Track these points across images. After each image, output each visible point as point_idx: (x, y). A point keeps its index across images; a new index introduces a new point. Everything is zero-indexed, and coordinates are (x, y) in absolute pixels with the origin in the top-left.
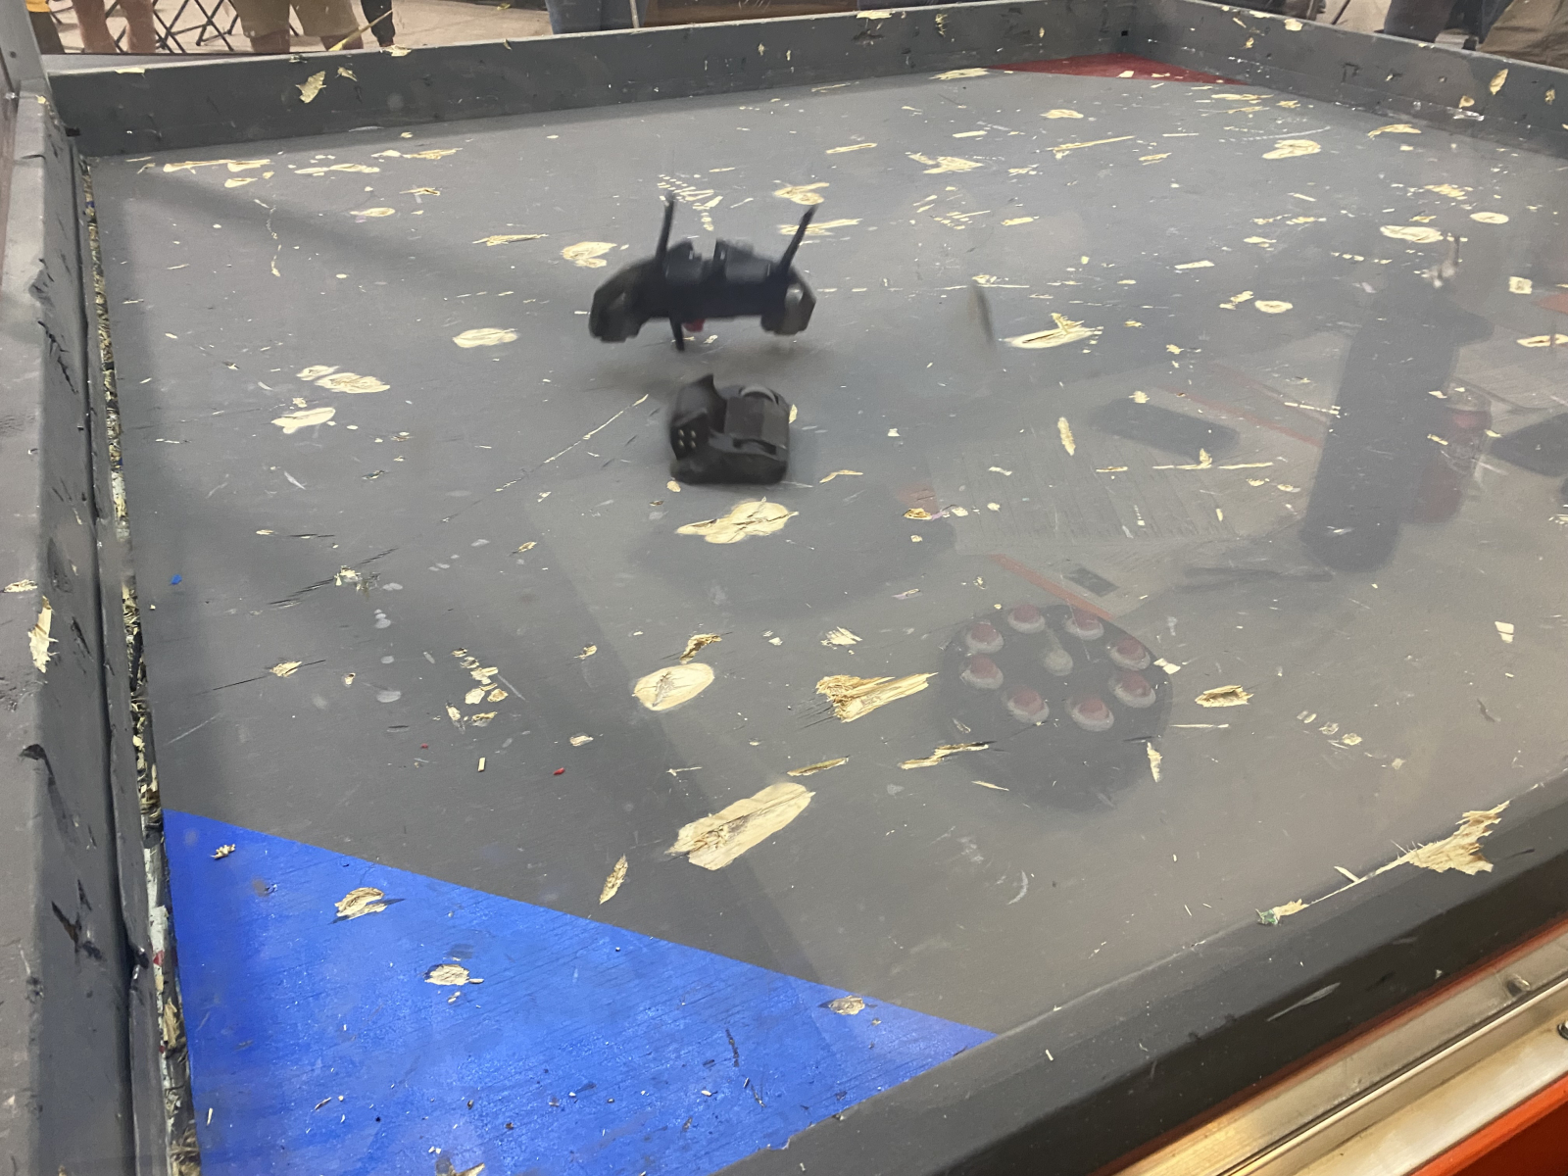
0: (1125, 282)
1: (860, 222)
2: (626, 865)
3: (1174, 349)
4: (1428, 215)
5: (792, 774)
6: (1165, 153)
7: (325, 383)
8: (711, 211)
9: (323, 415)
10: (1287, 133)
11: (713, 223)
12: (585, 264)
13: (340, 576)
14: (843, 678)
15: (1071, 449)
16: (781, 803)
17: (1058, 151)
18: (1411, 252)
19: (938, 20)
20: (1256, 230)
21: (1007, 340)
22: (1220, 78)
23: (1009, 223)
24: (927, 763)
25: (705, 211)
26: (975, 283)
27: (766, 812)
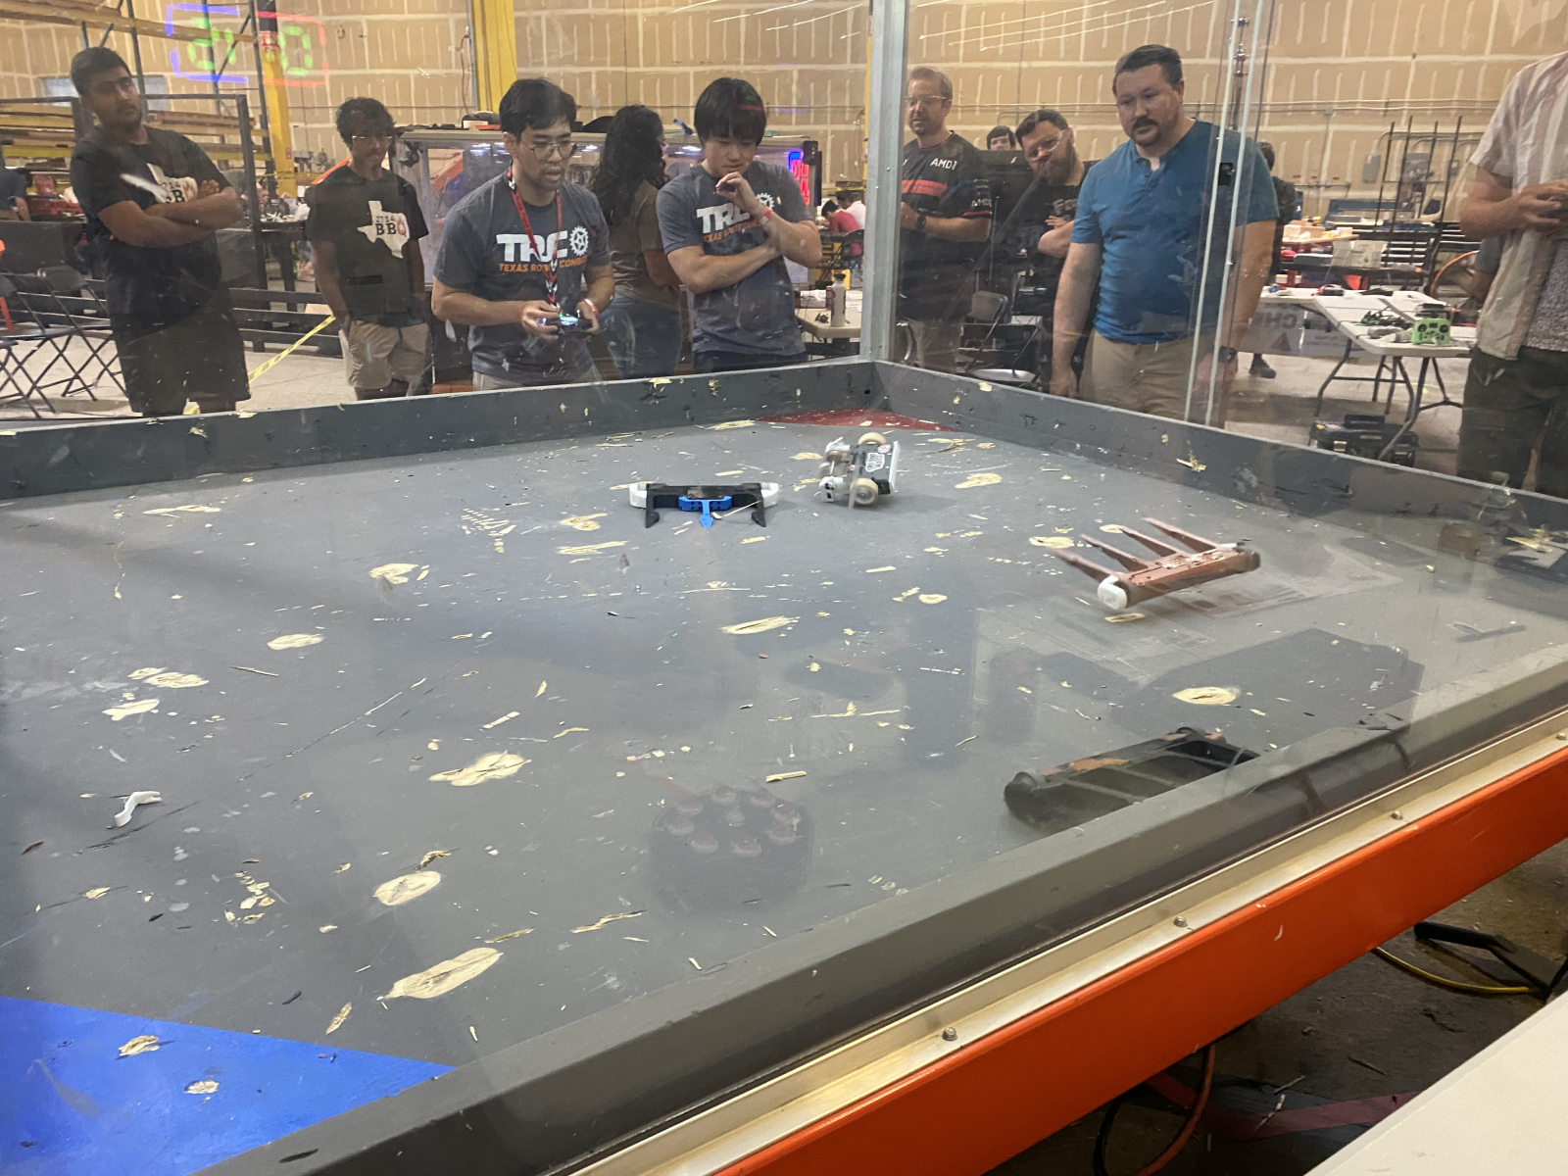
0: (825, 583)
1: (627, 544)
2: (351, 1008)
3: (849, 632)
4: (1068, 528)
5: (487, 942)
7: (153, 681)
8: (502, 538)
9: (148, 705)
10: (981, 467)
11: (504, 546)
12: (390, 581)
16: (475, 962)
17: (798, 483)
18: (1046, 555)
19: (711, 384)
20: (934, 542)
21: (724, 628)
22: (938, 426)
23: (746, 541)
24: (593, 928)
25: (499, 537)
26: (709, 587)
27: (462, 969)
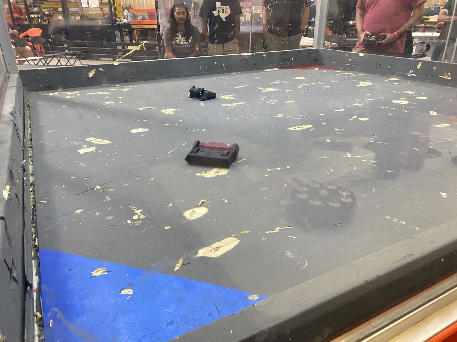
0: (321, 115)
1: (245, 103)
2: (182, 260)
3: (337, 130)
4: (404, 98)
5: (232, 235)
6: (329, 86)
7: (93, 142)
9: (92, 149)
10: (362, 81)
11: (204, 104)
12: (168, 114)
13: (96, 188)
16: (229, 243)
17: (299, 86)
18: (400, 106)
19: (264, 56)
20: (356, 102)
21: (288, 128)
22: (342, 69)
23: (287, 102)
24: (274, 232)
26: (278, 116)
27: (225, 245)
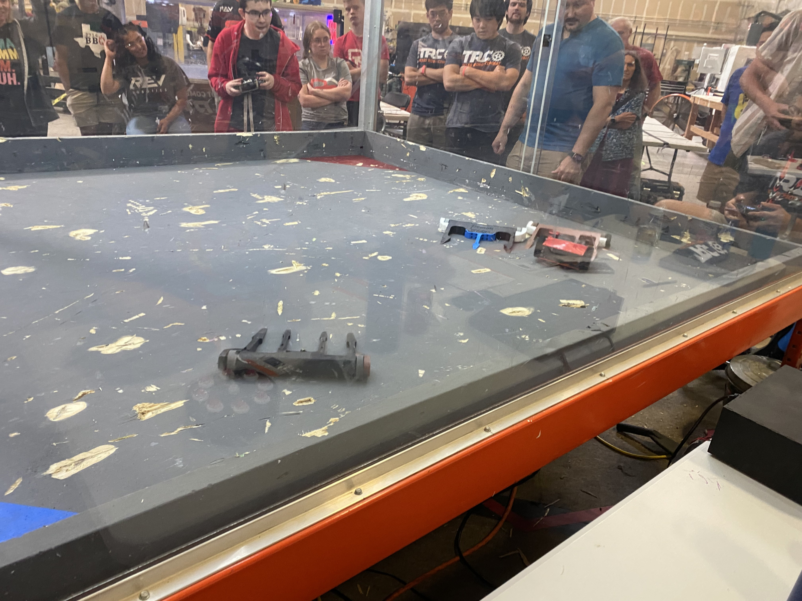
0: (328, 248)
1: (220, 222)
2: (21, 481)
3: (338, 275)
5: (110, 442)
6: (363, 197)
8: (149, 217)
10: (418, 190)
12: (80, 239)
14: (147, 404)
15: (280, 312)
16: (100, 453)
17: (320, 195)
19: (275, 138)
21: (269, 271)
22: (398, 168)
23: (287, 224)
24: (173, 433)
25: (147, 216)
26: (264, 248)
27: (92, 457)
